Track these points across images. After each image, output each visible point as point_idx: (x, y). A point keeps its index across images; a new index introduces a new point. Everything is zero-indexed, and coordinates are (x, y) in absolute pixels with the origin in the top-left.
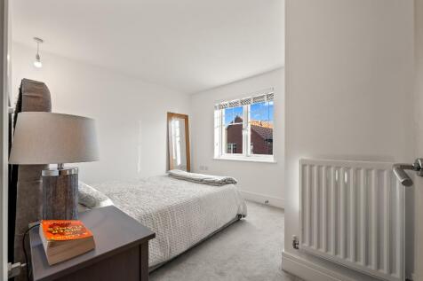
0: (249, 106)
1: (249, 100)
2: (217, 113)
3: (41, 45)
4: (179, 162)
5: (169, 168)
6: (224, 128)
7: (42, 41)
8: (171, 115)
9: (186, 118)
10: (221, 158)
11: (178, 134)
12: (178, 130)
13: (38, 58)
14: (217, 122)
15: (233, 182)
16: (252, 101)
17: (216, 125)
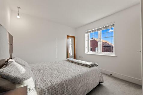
0: (101, 31)
1: (102, 28)
2: (87, 35)
3: (20, 10)
4: (71, 55)
5: (67, 57)
6: (89, 41)
7: (20, 8)
8: (68, 37)
9: (74, 37)
10: (88, 53)
11: (71, 44)
12: (71, 42)
13: (18, 14)
14: (86, 39)
15: (96, 65)
16: (103, 28)
17: (86, 40)
